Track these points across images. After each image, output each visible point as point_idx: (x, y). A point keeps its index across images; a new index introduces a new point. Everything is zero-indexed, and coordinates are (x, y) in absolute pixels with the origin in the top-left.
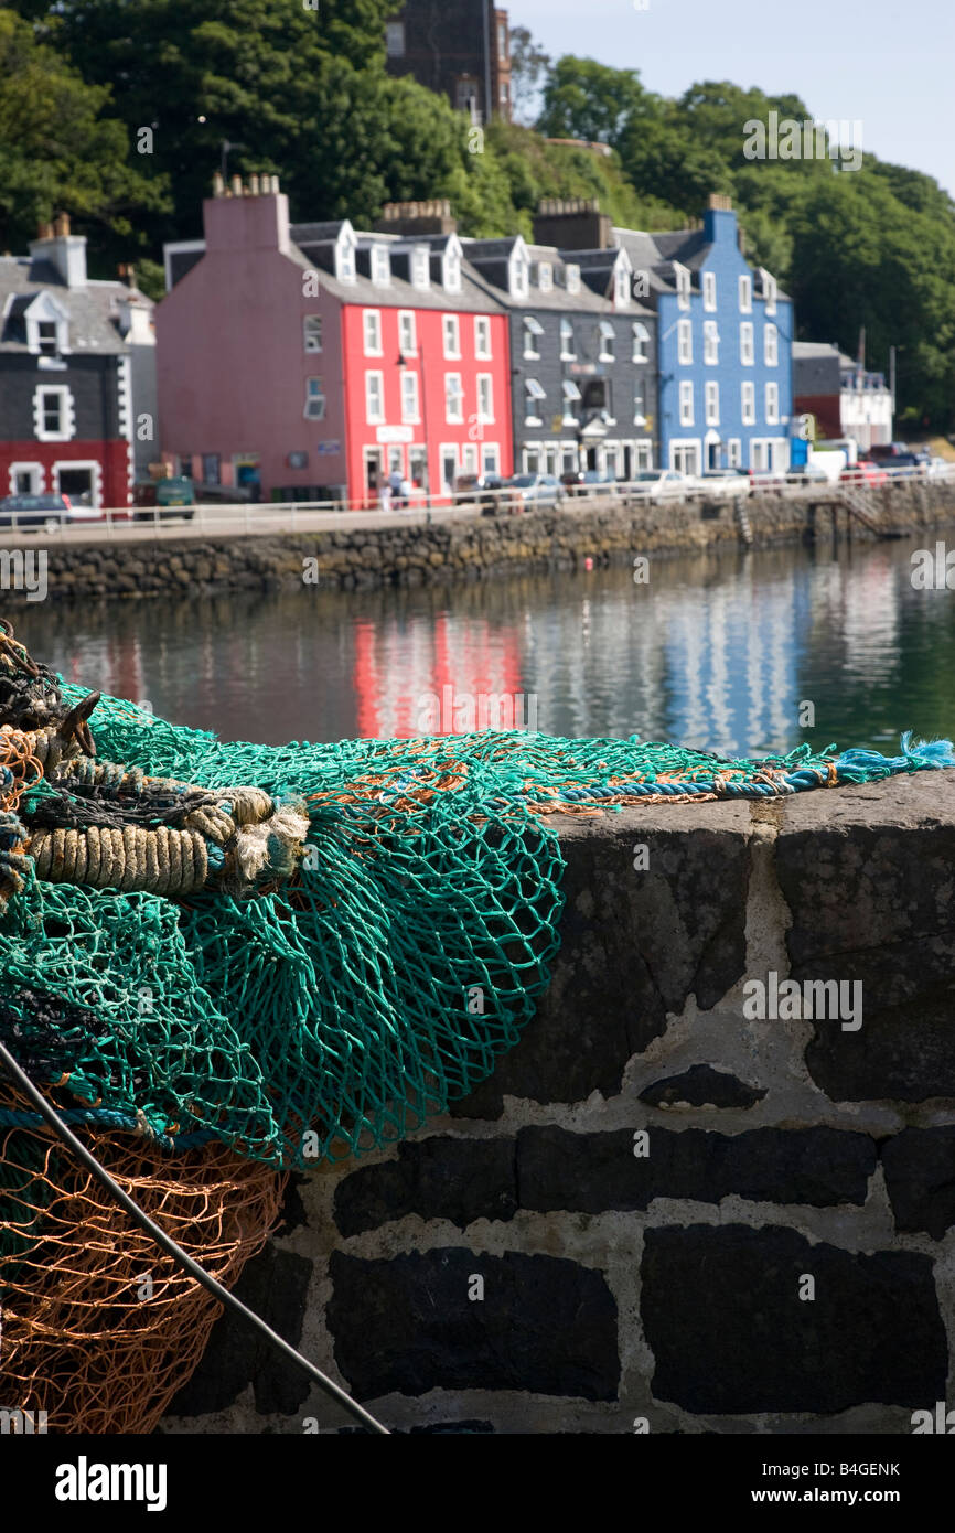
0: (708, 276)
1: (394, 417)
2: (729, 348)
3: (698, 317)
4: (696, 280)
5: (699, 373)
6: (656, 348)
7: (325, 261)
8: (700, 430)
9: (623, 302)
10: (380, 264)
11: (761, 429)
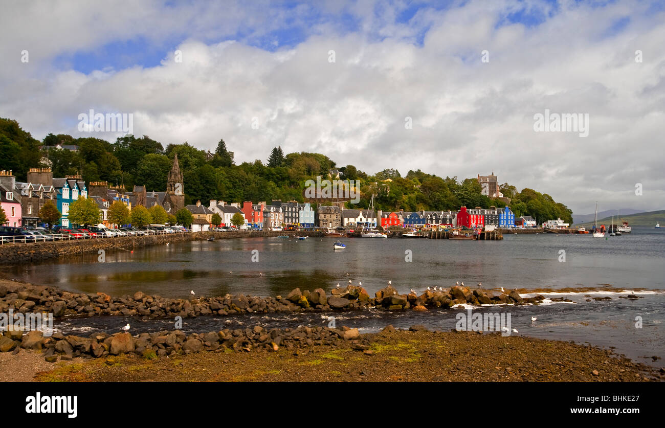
0: (505, 212)
1: (473, 223)
2: (507, 217)
3: (504, 215)
4: (504, 212)
5: (504, 220)
6: (499, 218)
7: (469, 212)
8: (503, 224)
9: (496, 214)
10: (473, 213)
11: (511, 224)
